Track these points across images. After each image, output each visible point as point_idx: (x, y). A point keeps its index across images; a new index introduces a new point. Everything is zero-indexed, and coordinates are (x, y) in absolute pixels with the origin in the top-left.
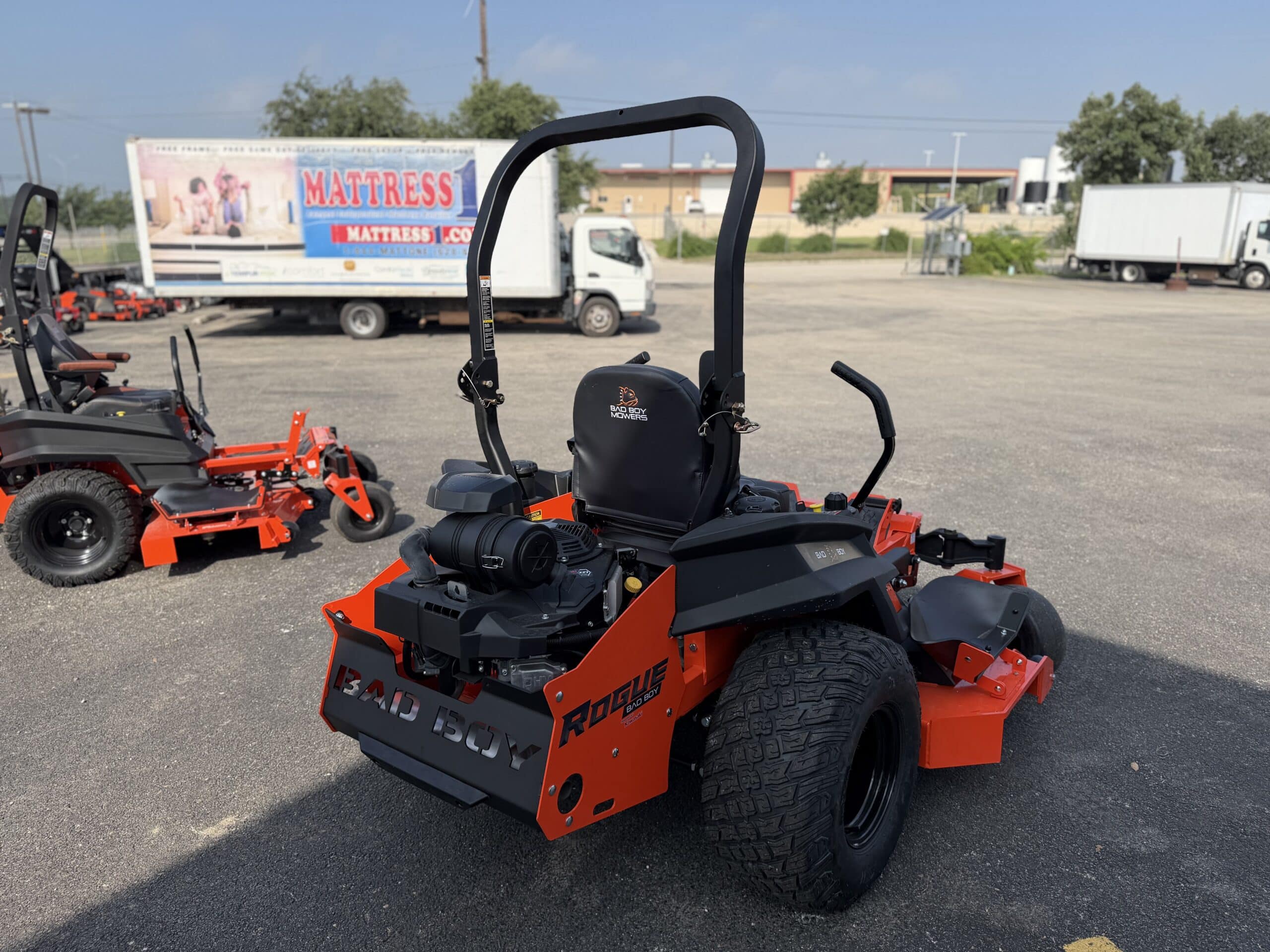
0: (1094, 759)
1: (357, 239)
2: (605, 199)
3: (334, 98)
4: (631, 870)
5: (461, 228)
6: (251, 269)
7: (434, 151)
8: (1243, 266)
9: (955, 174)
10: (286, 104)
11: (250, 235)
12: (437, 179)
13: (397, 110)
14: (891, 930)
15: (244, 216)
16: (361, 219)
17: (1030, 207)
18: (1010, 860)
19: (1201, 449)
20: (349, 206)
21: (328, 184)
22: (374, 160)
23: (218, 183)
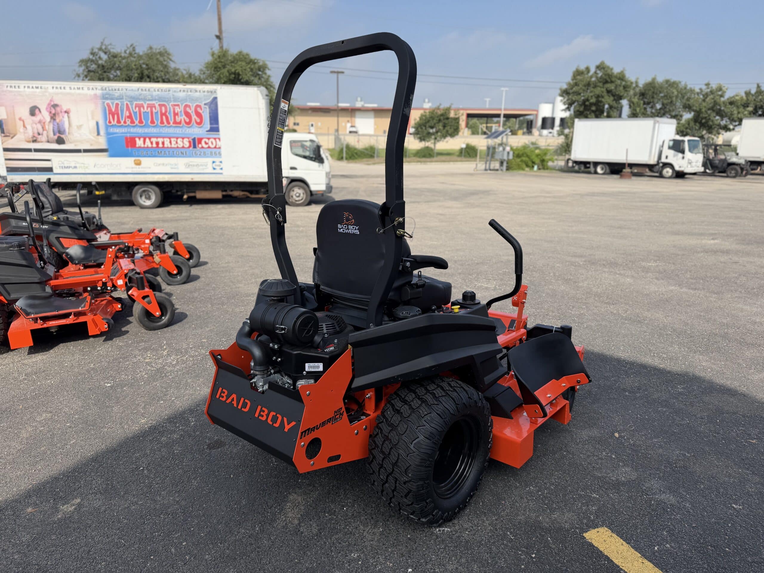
0: (595, 432)
1: (142, 146)
2: (298, 124)
3: (124, 58)
4: (335, 511)
5: (209, 139)
6: (73, 165)
7: (191, 91)
8: (661, 165)
9: (503, 113)
10: (92, 61)
11: (71, 143)
12: (193, 109)
13: (166, 67)
14: (488, 533)
15: (67, 130)
16: (144, 133)
17: (545, 132)
18: (552, 490)
19: (643, 264)
20: (137, 125)
21: (122, 111)
22: (152, 96)
23: (49, 109)
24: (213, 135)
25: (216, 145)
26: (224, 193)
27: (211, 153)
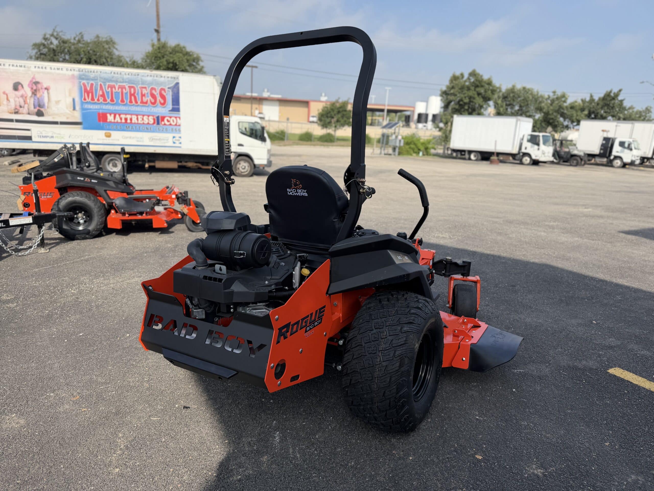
1: (113, 121)
3: (73, 44)
5: (171, 117)
6: (50, 135)
7: (157, 76)
8: (521, 154)
9: (386, 108)
10: (44, 45)
11: (49, 116)
12: (158, 91)
13: (111, 54)
15: (46, 105)
16: (115, 110)
17: (420, 125)
20: (108, 103)
21: (96, 90)
22: (123, 79)
23: (31, 86)
24: (175, 114)
25: (177, 123)
26: (180, 164)
27: (172, 129)
